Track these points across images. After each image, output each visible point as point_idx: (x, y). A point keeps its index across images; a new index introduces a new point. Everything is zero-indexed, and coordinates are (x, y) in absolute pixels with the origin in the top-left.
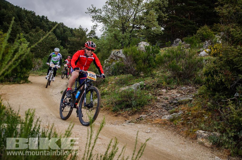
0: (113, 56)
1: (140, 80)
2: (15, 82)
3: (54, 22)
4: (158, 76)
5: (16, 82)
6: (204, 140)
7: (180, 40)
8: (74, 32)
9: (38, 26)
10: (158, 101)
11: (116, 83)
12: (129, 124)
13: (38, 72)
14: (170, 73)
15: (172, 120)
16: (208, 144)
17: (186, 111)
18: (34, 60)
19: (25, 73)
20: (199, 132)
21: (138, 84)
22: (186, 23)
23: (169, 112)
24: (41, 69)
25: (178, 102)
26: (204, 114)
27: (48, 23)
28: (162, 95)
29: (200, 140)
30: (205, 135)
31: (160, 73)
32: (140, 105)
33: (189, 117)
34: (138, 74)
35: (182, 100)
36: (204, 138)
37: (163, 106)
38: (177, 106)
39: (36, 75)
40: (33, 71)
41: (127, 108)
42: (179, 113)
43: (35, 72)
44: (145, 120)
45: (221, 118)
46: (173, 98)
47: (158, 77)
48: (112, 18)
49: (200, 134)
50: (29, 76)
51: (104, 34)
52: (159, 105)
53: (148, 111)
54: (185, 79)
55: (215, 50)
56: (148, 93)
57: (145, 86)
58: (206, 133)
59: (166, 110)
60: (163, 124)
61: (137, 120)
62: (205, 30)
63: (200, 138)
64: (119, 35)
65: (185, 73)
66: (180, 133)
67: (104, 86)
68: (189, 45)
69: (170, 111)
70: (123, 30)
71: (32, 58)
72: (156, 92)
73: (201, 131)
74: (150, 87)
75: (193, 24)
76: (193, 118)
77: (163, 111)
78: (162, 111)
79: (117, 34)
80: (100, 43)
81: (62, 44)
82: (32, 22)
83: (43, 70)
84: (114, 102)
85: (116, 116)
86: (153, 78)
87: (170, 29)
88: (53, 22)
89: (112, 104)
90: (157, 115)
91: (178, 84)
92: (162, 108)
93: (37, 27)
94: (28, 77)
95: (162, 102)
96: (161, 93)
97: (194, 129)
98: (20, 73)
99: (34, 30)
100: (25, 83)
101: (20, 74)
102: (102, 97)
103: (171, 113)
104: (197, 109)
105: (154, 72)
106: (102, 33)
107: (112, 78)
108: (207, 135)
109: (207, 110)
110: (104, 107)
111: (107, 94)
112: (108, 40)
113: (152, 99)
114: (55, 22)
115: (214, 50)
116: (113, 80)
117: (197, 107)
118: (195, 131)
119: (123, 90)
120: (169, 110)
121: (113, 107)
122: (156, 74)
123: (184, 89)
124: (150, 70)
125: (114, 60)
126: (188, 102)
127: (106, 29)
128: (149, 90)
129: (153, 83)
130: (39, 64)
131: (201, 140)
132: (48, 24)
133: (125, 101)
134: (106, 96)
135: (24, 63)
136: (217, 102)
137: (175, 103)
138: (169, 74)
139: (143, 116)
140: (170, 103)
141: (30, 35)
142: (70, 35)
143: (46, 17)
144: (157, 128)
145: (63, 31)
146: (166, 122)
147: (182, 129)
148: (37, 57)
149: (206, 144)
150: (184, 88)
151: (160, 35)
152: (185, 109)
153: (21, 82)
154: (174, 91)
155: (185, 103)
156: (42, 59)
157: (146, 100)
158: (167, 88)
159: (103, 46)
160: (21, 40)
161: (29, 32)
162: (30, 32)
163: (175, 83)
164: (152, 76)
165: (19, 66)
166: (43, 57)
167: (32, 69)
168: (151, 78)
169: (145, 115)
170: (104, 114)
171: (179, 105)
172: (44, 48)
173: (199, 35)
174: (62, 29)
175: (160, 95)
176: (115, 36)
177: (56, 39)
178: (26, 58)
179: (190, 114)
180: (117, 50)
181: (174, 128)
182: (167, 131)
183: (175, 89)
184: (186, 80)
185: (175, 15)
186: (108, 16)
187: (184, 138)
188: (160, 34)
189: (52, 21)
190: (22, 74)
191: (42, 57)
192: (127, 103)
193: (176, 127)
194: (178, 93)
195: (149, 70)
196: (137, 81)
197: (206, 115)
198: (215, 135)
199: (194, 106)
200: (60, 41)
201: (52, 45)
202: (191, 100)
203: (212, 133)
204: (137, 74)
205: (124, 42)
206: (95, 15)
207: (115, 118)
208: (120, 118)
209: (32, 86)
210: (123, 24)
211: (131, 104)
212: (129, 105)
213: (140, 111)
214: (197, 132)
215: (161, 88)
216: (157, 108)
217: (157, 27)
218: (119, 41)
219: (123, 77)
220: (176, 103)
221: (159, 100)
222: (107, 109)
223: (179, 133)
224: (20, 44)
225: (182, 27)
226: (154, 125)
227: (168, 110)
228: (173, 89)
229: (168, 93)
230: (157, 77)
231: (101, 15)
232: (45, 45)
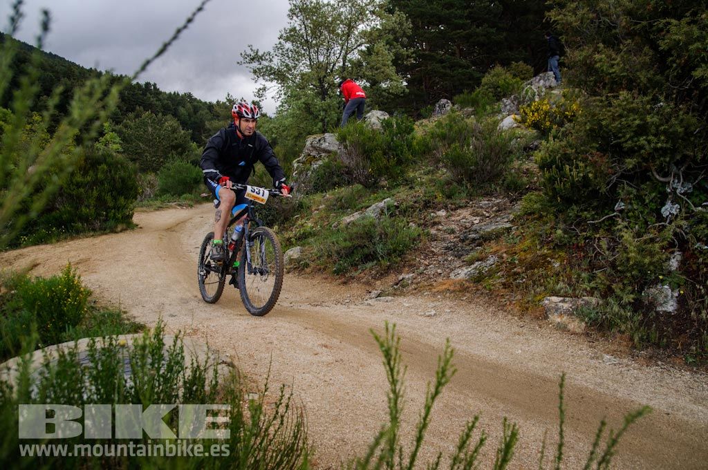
0: (311, 149)
1: (382, 195)
2: (105, 230)
3: (172, 93)
4: (421, 182)
5: (108, 231)
6: (565, 318)
7: (448, 103)
8: (217, 109)
9: (139, 106)
10: (434, 239)
11: (330, 209)
12: (380, 300)
13: (151, 202)
14: (448, 174)
15: (478, 279)
16: (576, 325)
17: (504, 255)
18: (140, 177)
19: (124, 207)
20: (551, 302)
21: (382, 204)
22: (452, 67)
23: (463, 261)
24: (156, 196)
25: (480, 235)
26: (550, 257)
27: (161, 97)
28: (439, 223)
29: (555, 318)
30: (566, 306)
31: (425, 177)
32: (395, 251)
33: (515, 267)
34: (375, 182)
35: (489, 230)
36: (565, 313)
37: (447, 248)
38: (480, 245)
39: (148, 210)
40: (142, 201)
41: (366, 262)
42: (488, 262)
43: (145, 202)
44: (414, 286)
45: (590, 261)
46: (466, 228)
47: (422, 184)
48: (294, 69)
49: (553, 306)
50: (133, 214)
51: (282, 106)
52: (437, 247)
53: (415, 265)
54: (483, 182)
55: (536, 114)
56: (408, 222)
57: (397, 207)
58: (566, 302)
59: (456, 257)
60: (460, 291)
61: (395, 286)
62: (498, 75)
63: (556, 314)
64: (315, 105)
65: (483, 171)
66: (505, 308)
67: (302, 218)
68: (470, 109)
69: (466, 258)
70: (323, 93)
71: (136, 173)
72: (425, 217)
73: (555, 299)
74: (409, 208)
75: (468, 67)
76: (527, 269)
77: (450, 259)
78: (446, 260)
79: (310, 102)
80: (277, 126)
81: (193, 139)
82: (126, 98)
83: (161, 196)
84: (334, 253)
85: (345, 283)
86: (411, 188)
87: (420, 82)
88: (170, 93)
89: (330, 256)
90: (439, 271)
91: (471, 196)
92: (445, 254)
93: (138, 108)
94: (131, 216)
95: (444, 240)
96: (436, 220)
97: (536, 296)
98: (115, 209)
99: (131, 115)
100: (126, 230)
101: (113, 211)
102: (304, 244)
103: (470, 263)
104: (530, 248)
105: (412, 175)
106: (279, 103)
107: (318, 197)
108: (571, 305)
109: (554, 248)
110: (312, 265)
111: (315, 235)
112: (293, 117)
113: (419, 235)
114: (175, 93)
115: (533, 114)
116: (320, 203)
117: (528, 243)
118: (539, 301)
119: (348, 221)
120: (462, 255)
121: (335, 262)
122: (415, 178)
123: (485, 204)
124: (403, 172)
125: (314, 157)
126: (504, 234)
127: (285, 94)
128: (409, 216)
129: (414, 199)
130: (152, 186)
131: (559, 320)
132: (159, 100)
133: (359, 246)
134: (311, 240)
135: (119, 185)
136: (573, 227)
137: (474, 240)
138: (444, 174)
139: (407, 277)
140: (463, 241)
141: (126, 127)
142: (210, 117)
143: (155, 85)
144: (448, 303)
145: (192, 110)
146: (466, 286)
147: (508, 297)
148: (144, 170)
149: (571, 327)
150: (484, 202)
151: (402, 95)
152: (500, 250)
153: (119, 229)
154: (465, 213)
155: (497, 236)
156: (157, 174)
157: (408, 239)
158: (446, 206)
159: (284, 131)
160: (108, 136)
161: (122, 121)
162: (125, 121)
163: (464, 195)
164: (407, 184)
165: (109, 194)
166: (158, 170)
167: (138, 196)
168: (408, 187)
169: (411, 275)
170: (315, 282)
171: (485, 242)
172: (157, 150)
173: (486, 87)
174: (191, 107)
175: (435, 224)
176: (308, 108)
177: (181, 128)
178: (122, 174)
179: (517, 262)
180: (318, 135)
181: (487, 298)
182: (473, 306)
183: (466, 206)
184: (487, 185)
185: (429, 50)
186: (287, 65)
187: (516, 318)
188: (402, 93)
189: (168, 92)
190: (118, 210)
191: (155, 170)
192: (366, 251)
193: (491, 295)
194: (474, 216)
195: (399, 172)
196: (376, 199)
197: (553, 258)
198: (587, 303)
199: (520, 241)
200: (190, 131)
201: (173, 141)
202: (510, 228)
203: (580, 300)
204: (374, 184)
205: (328, 119)
206: (259, 66)
207: (344, 288)
208: (356, 289)
209: (144, 235)
210: (321, 81)
211: (375, 252)
212: (371, 254)
213: (398, 267)
214: (547, 302)
215: (435, 208)
216: (434, 254)
217: (394, 78)
218: (317, 117)
219: (344, 191)
220: (476, 240)
221: (435, 235)
222: (320, 270)
223: (502, 307)
224: (105, 145)
225: (445, 75)
226: (439, 296)
227: (459, 257)
228: (461, 207)
229: (453, 219)
230: (417, 185)
231: (273, 66)
232: (159, 142)
